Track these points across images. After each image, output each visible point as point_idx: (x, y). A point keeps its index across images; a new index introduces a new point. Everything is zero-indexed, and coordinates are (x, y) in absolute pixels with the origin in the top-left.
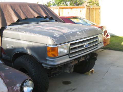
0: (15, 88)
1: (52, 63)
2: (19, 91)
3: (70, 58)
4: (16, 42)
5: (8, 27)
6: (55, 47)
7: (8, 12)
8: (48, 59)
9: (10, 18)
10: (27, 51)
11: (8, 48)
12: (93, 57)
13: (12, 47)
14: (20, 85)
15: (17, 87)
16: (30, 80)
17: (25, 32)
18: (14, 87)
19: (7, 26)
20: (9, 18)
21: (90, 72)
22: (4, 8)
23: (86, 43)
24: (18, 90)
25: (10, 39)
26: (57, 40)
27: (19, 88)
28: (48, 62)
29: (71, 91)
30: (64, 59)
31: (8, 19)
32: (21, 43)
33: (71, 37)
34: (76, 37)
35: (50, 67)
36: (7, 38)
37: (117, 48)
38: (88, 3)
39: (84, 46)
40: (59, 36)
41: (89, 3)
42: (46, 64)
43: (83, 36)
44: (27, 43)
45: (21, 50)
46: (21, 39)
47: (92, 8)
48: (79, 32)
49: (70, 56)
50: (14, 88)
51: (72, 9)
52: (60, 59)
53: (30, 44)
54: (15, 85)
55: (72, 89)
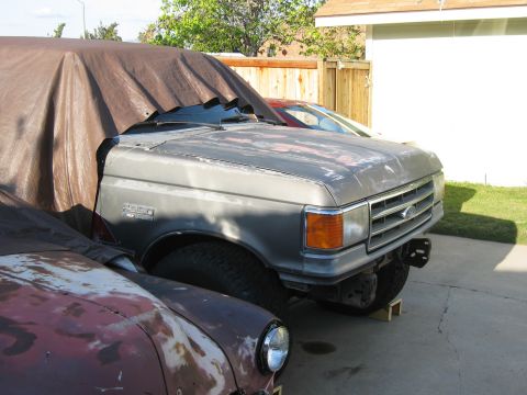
0: (243, 352)
1: (321, 271)
2: (253, 360)
3: (368, 253)
4: (168, 196)
5: (122, 138)
6: (332, 213)
7: (114, 80)
8: (307, 255)
9: (123, 105)
10: (220, 229)
11: (130, 215)
12: (413, 255)
13: (150, 213)
14: (256, 340)
15: (247, 348)
16: (279, 325)
17: (208, 161)
18: (237, 349)
19: (117, 134)
20: (119, 106)
21: (391, 310)
22: (96, 64)
23: (409, 205)
24: (250, 357)
25: (141, 183)
26: (338, 190)
27: (252, 352)
28: (307, 268)
29: (347, 373)
30: (356, 255)
31: (116, 107)
32: (193, 200)
33: (373, 181)
34: (386, 183)
35: (309, 285)
36: (128, 181)
37: (450, 224)
38: (300, 44)
39: (404, 214)
40: (341, 177)
41: (304, 45)
42: (299, 274)
43: (400, 179)
44: (222, 199)
45: (192, 224)
46: (193, 185)
47: (343, 69)
48: (390, 164)
49: (370, 249)
50: (240, 352)
51: (265, 69)
52: (345, 256)
53: (234, 203)
54: (241, 342)
55: (347, 368)
